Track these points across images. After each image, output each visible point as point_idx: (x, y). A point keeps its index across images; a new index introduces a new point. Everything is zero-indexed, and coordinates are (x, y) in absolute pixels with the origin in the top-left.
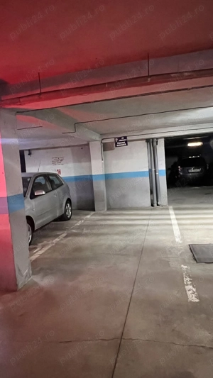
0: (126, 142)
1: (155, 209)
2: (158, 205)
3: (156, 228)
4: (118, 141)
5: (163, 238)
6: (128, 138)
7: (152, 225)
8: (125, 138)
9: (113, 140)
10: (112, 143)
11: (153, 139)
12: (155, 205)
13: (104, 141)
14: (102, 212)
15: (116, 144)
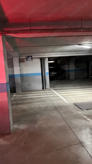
0: (32, 59)
1: (45, 90)
2: (46, 88)
3: (53, 98)
4: (28, 58)
5: (59, 102)
6: (33, 57)
7: (50, 97)
8: (31, 56)
9: (25, 57)
10: (25, 58)
11: (43, 58)
12: (45, 88)
13: (20, 58)
14: (20, 93)
15: (27, 59)
